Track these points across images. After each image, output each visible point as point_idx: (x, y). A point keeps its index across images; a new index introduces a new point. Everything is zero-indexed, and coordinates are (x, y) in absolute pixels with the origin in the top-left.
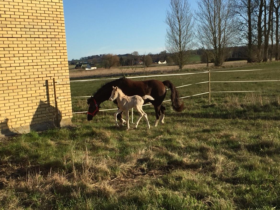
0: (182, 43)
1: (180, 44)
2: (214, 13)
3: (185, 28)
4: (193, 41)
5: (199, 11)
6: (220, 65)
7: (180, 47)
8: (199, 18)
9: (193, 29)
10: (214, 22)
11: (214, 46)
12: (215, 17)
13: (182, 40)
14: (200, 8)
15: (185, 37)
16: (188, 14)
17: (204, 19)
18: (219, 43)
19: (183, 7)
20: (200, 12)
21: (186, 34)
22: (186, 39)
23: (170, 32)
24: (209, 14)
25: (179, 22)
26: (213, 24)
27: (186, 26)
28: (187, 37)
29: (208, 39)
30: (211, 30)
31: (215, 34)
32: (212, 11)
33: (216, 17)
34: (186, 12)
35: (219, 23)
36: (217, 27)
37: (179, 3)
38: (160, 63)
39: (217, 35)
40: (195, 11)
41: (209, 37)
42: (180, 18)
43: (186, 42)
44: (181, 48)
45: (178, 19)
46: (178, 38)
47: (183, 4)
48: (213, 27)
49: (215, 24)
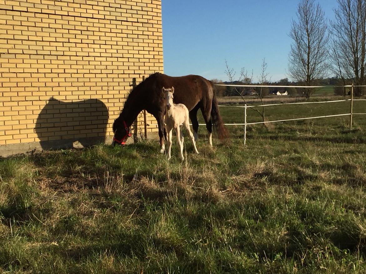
0: (312, 64)
1: (308, 65)
2: (356, 26)
3: (316, 43)
4: (326, 61)
5: (336, 22)
6: (362, 96)
7: (308, 68)
8: (335, 32)
9: (326, 45)
10: (357, 37)
11: (355, 70)
12: (357, 31)
13: (312, 60)
14: (338, 18)
15: (315, 56)
16: (321, 25)
17: (343, 33)
18: (362, 65)
19: (314, 16)
20: (337, 24)
21: (317, 52)
22: (317, 59)
23: (295, 49)
24: (350, 26)
25: (308, 35)
26: (354, 40)
27: (317, 41)
28: (318, 56)
29: (346, 60)
30: (351, 48)
31: (357, 53)
32: (354, 22)
33: (360, 31)
34: (318, 22)
35: (362, 39)
36: (360, 44)
37: (309, 10)
38: (278, 93)
39: (359, 55)
40: (331, 22)
41: (348, 57)
42: (309, 31)
43: (316, 62)
44: (310, 71)
45: (307, 31)
46: (305, 57)
47: (315, 13)
48: (354, 43)
49: (358, 40)
